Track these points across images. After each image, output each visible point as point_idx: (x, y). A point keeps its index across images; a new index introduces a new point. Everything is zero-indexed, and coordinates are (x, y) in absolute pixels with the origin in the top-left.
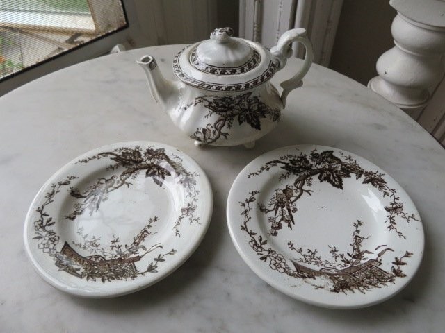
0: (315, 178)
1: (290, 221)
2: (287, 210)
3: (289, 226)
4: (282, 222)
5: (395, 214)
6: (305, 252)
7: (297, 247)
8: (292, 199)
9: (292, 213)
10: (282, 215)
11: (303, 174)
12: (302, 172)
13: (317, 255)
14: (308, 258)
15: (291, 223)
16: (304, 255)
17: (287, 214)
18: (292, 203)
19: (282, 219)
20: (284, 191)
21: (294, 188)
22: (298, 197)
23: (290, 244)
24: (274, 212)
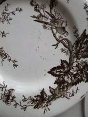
0: (66, 58)
1: (38, 19)
2: (47, 21)
3: (34, 17)
4: (39, 13)
5: (3, 93)
6: (11, 16)
7: (17, 13)
8: (55, 31)
9: (43, 24)
10: (44, 16)
11: (74, 49)
12: (76, 49)
13: (6, 22)
14: (7, 15)
15: (35, 19)
16: (9, 14)
17: (44, 20)
18: (52, 29)
19: (41, 15)
20: (64, 28)
21: (64, 37)
22: (54, 35)
23: (21, 10)
24: (49, 12)
